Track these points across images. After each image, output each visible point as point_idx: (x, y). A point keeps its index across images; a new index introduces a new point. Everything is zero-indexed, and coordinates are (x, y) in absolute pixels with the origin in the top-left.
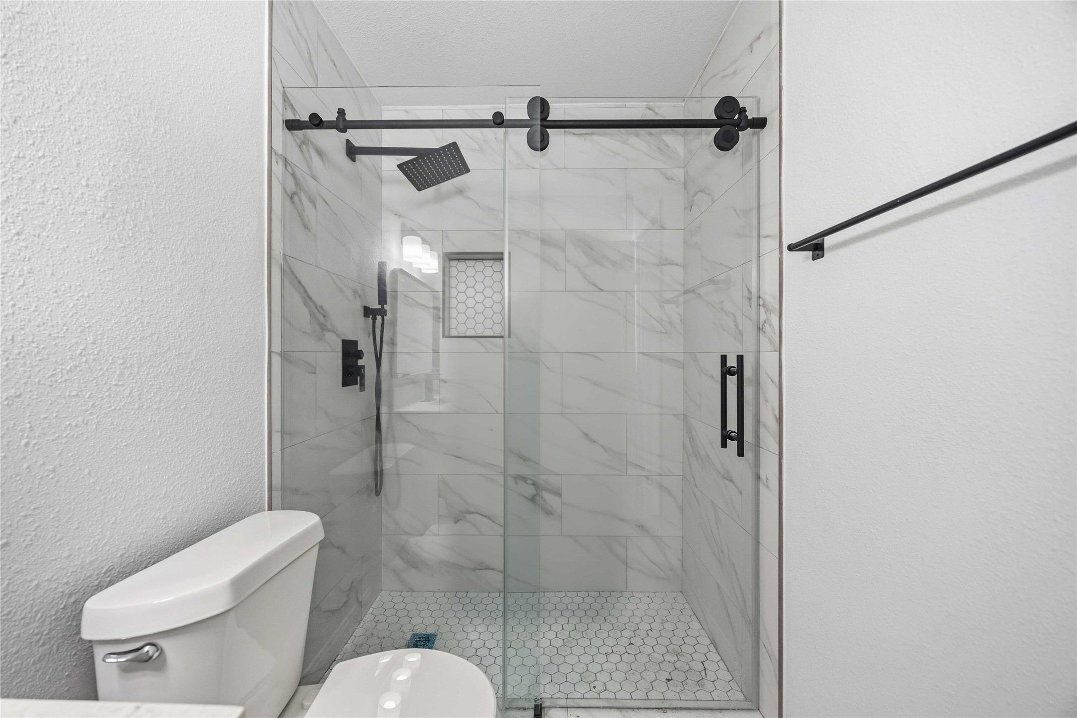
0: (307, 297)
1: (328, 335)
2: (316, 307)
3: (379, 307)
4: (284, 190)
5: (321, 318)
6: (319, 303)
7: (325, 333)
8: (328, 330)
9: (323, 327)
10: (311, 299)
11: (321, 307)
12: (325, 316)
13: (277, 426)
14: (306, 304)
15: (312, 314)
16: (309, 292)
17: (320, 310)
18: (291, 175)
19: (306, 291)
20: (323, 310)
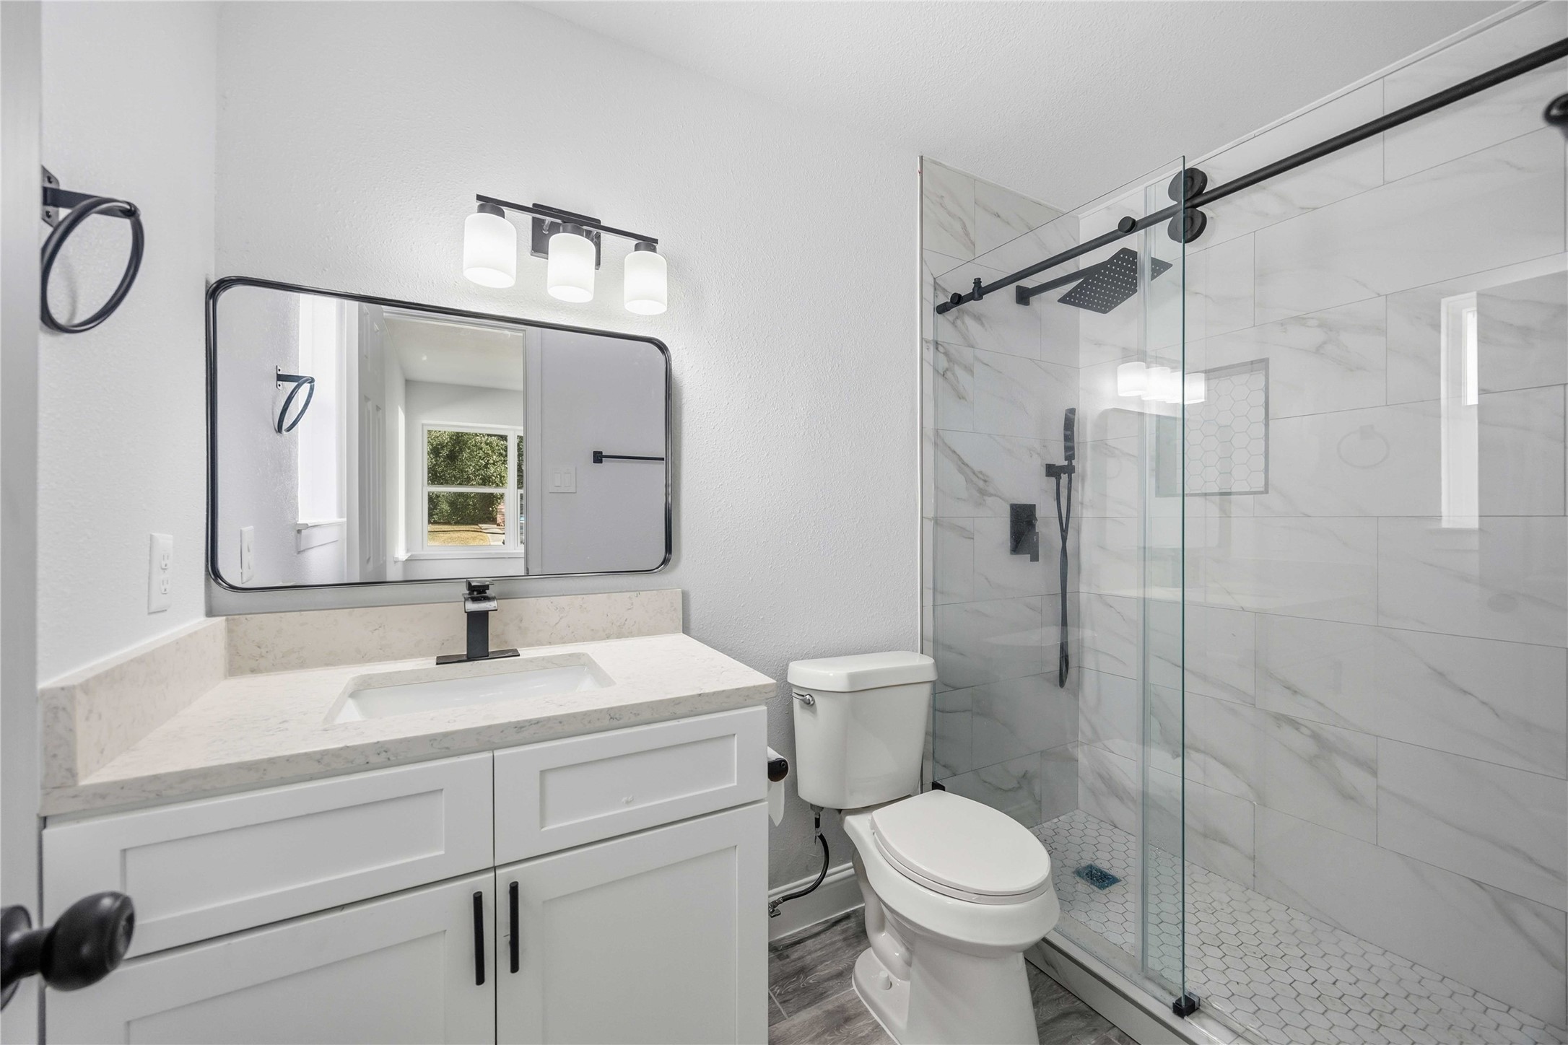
0: (962, 465)
1: (989, 500)
2: (974, 473)
3: (1066, 463)
4: (936, 370)
5: (981, 484)
6: (976, 469)
7: (985, 498)
8: (991, 495)
9: (983, 492)
10: (967, 465)
11: (981, 472)
12: (985, 481)
13: (929, 584)
14: (961, 471)
15: (968, 481)
16: (966, 460)
17: (981, 476)
18: (943, 353)
19: (960, 459)
20: (983, 475)
